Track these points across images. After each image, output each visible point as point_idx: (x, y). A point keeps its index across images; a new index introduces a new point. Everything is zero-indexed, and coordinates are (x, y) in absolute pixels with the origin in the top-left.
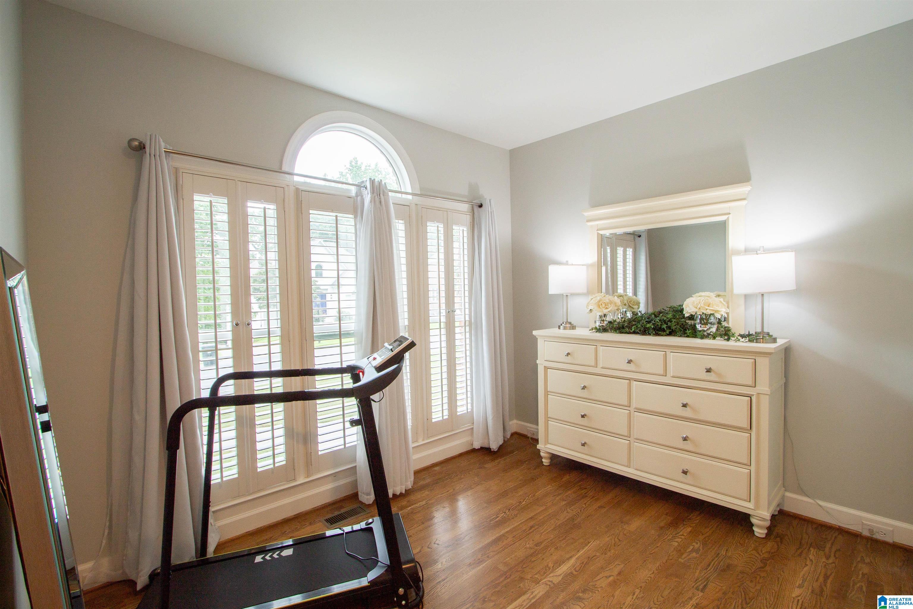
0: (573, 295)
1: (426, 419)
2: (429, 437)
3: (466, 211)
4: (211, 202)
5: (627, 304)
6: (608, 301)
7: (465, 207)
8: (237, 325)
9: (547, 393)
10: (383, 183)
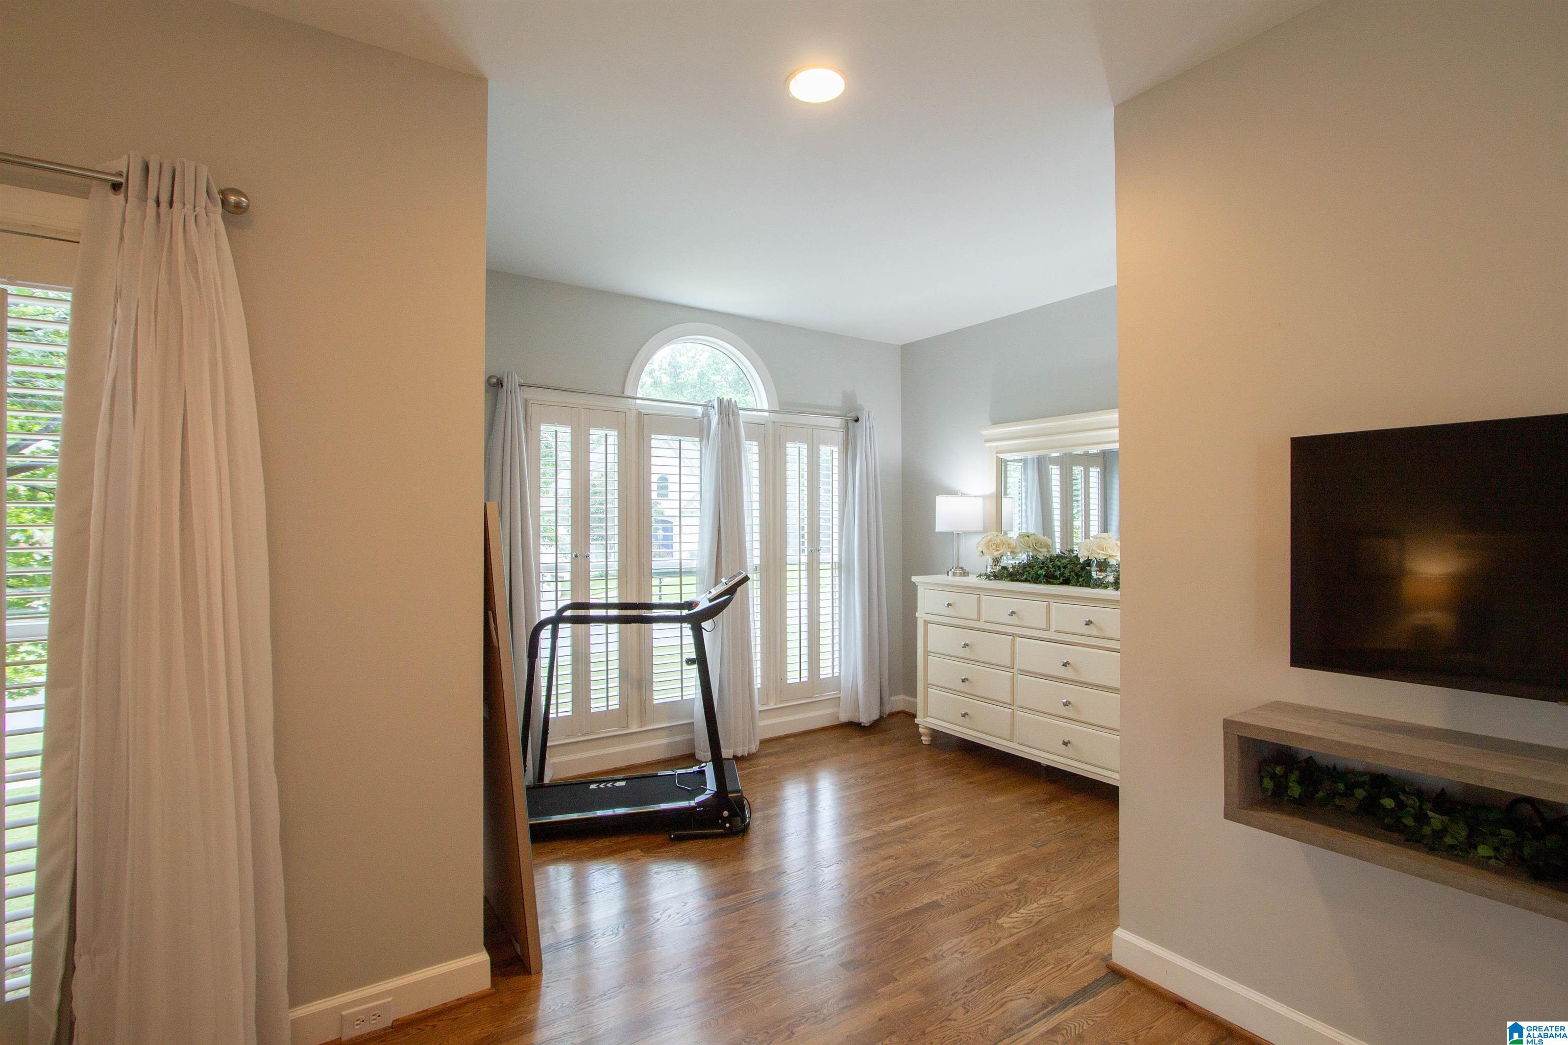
0: (966, 533)
1: (779, 678)
2: (782, 702)
3: (838, 426)
4: (556, 431)
5: (1031, 546)
6: (999, 541)
7: (837, 422)
8: (576, 556)
9: (926, 653)
10: (733, 401)
